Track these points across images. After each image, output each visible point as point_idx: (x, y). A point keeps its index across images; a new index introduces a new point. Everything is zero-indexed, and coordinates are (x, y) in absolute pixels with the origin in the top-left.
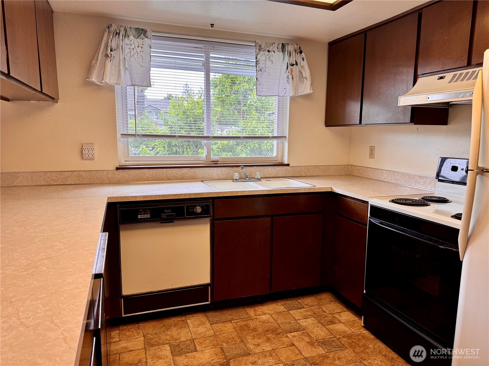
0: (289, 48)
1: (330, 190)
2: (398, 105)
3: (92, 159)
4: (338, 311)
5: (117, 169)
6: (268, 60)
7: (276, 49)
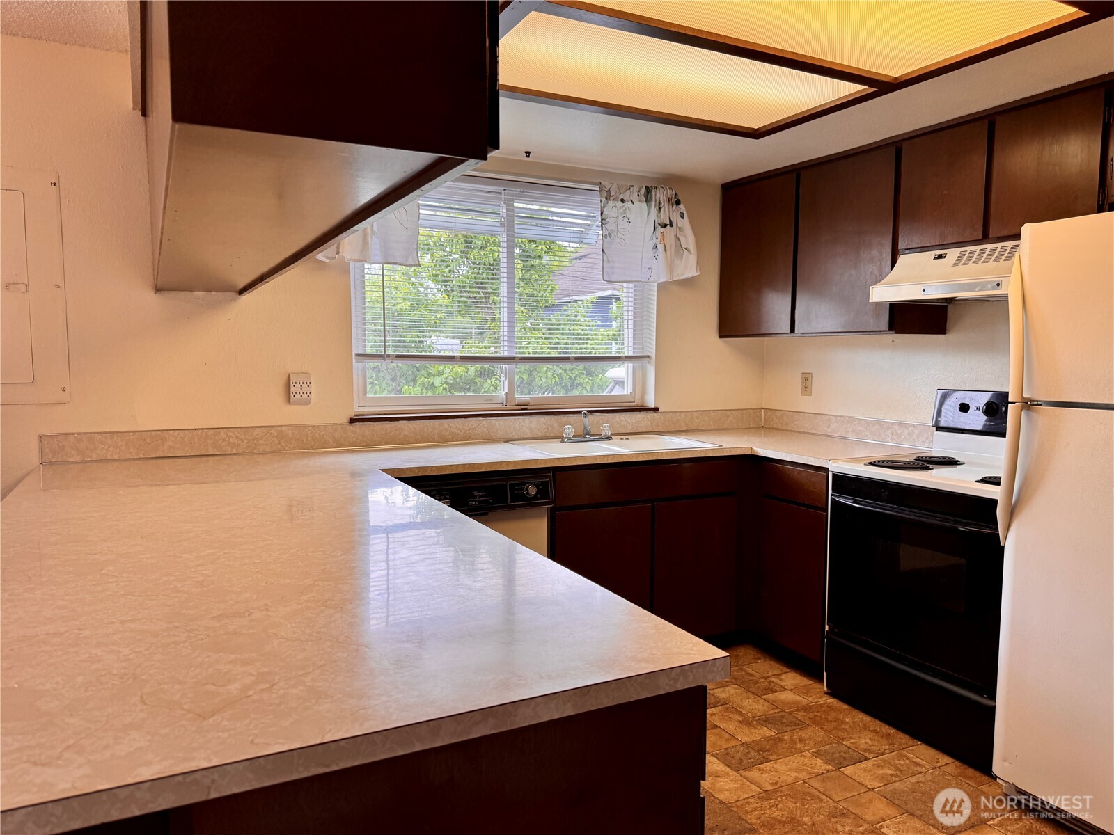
0: (658, 196)
1: (748, 453)
2: (870, 301)
3: (307, 403)
4: (775, 672)
5: (352, 421)
6: (621, 217)
7: (635, 198)
